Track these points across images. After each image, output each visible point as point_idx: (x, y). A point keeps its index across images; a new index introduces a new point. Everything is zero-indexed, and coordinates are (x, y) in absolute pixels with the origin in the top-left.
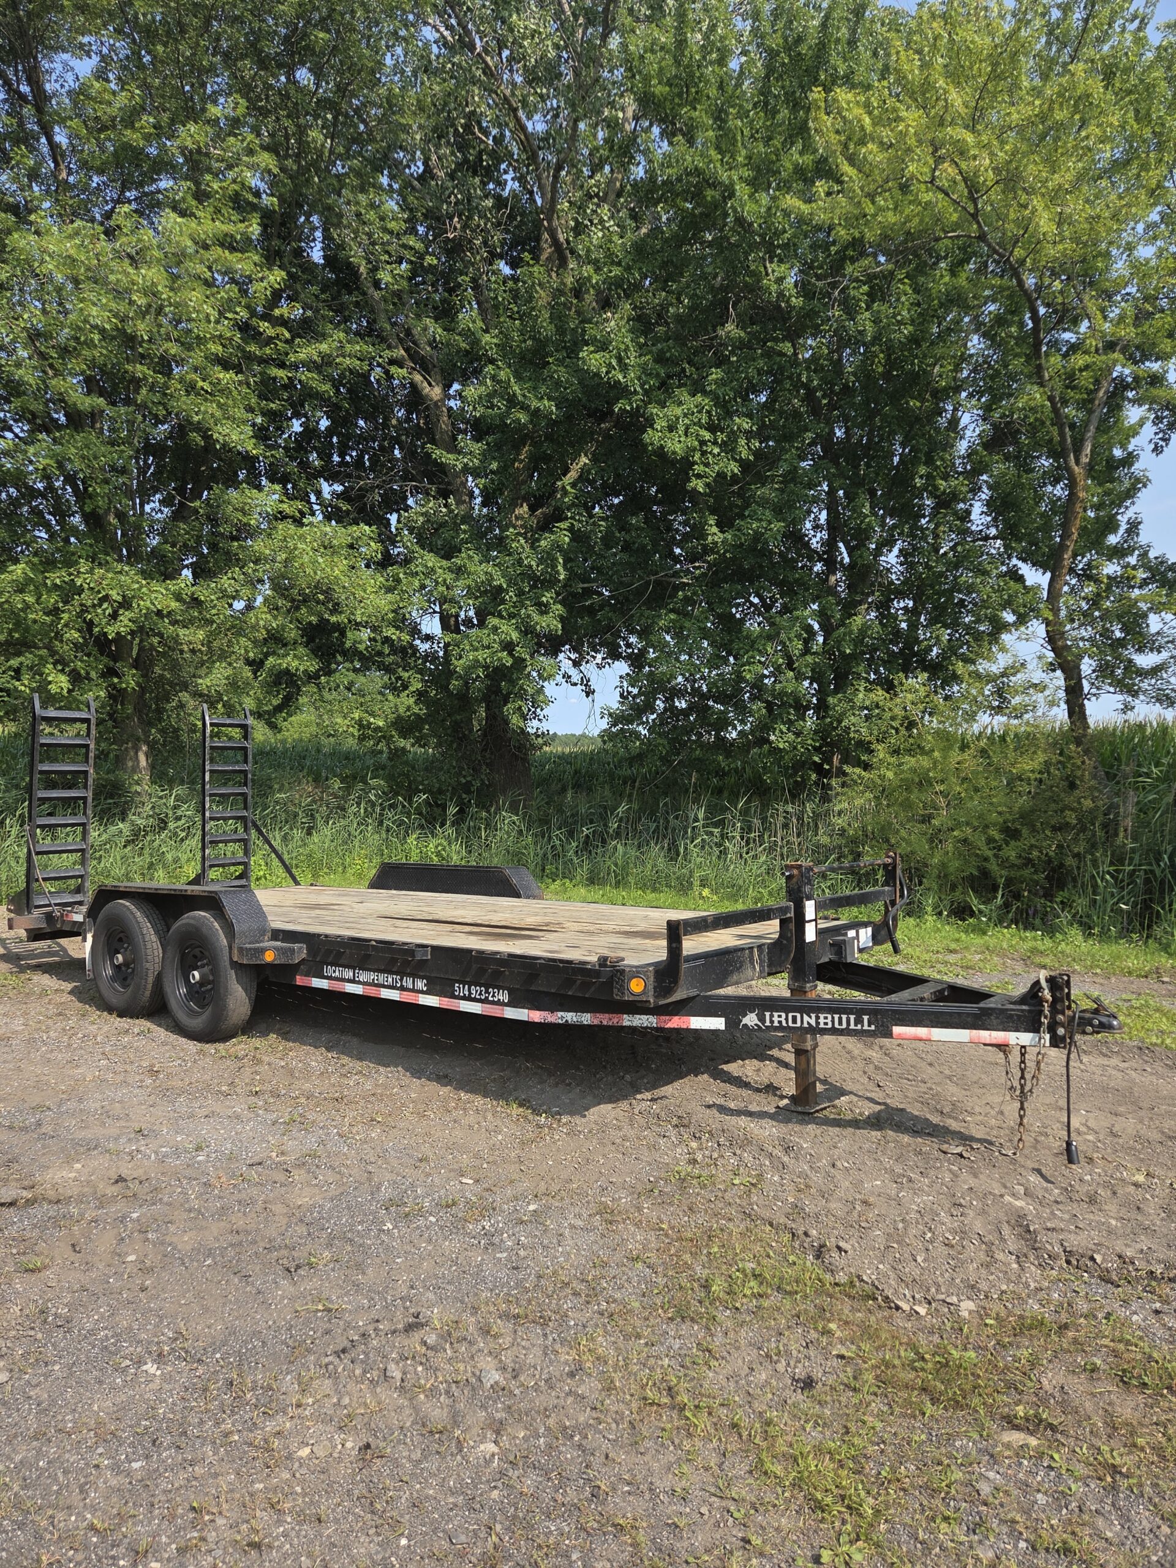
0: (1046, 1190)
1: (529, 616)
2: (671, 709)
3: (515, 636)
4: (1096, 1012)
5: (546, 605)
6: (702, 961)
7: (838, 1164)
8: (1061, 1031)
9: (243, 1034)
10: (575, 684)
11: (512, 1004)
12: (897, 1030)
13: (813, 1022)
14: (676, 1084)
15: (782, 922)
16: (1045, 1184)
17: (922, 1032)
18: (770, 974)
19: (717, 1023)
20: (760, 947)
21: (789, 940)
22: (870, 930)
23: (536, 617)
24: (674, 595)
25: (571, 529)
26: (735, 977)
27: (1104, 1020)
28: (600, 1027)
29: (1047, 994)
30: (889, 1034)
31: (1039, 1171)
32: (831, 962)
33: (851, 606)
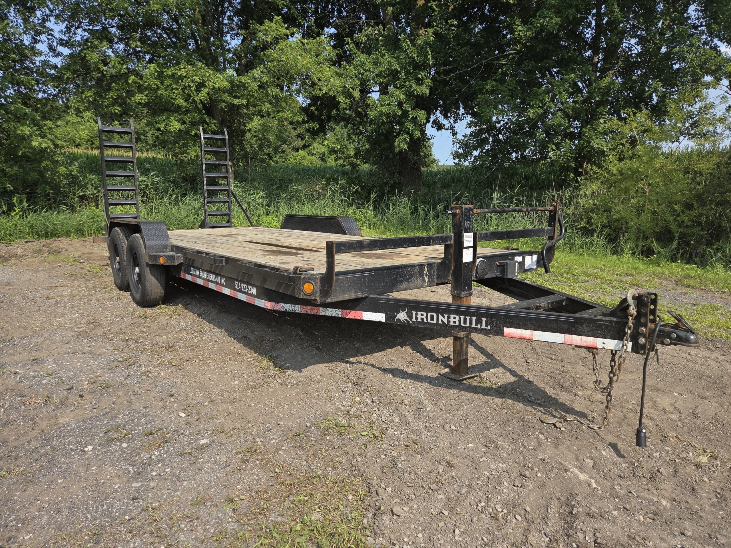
4: (676, 327)
5: (422, 79)
6: (372, 273)
8: (642, 341)
11: (258, 296)
12: (507, 330)
13: (445, 320)
15: (447, 247)
17: (526, 333)
18: (438, 284)
19: (380, 317)
20: (430, 265)
21: (450, 261)
22: (535, 257)
24: (496, 72)
26: (404, 285)
27: (682, 334)
29: (633, 310)
30: (500, 333)
32: (497, 278)
33: (604, 71)
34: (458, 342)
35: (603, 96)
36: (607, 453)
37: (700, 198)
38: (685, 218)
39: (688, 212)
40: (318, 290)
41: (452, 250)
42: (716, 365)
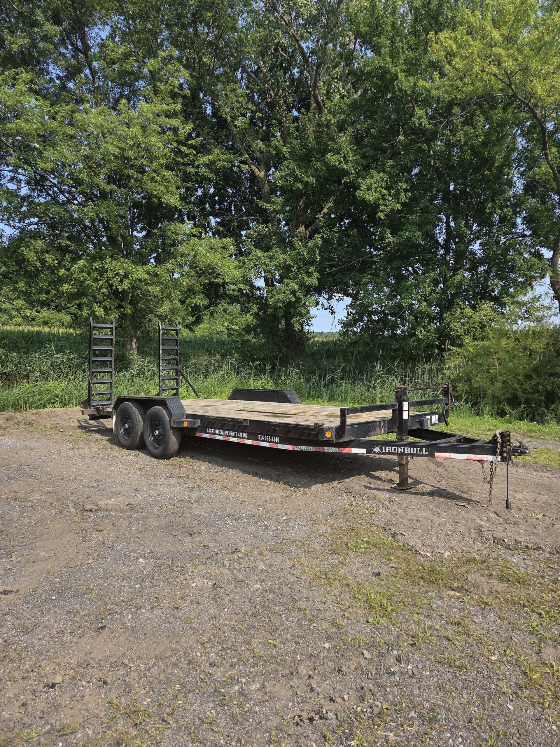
0: (497, 519)
1: (303, 278)
2: (370, 320)
3: (296, 287)
4: (520, 447)
5: (311, 273)
6: (357, 426)
7: (410, 507)
8: (505, 455)
9: (176, 456)
10: (326, 309)
11: (281, 442)
12: (437, 454)
13: (402, 451)
14: (351, 479)
15: (394, 411)
16: (497, 517)
17: (447, 455)
18: (388, 433)
19: (363, 451)
20: (384, 421)
21: (396, 418)
22: (437, 416)
23: (306, 278)
24: (370, 267)
25: (322, 238)
26: (372, 433)
27: (523, 450)
28: (316, 452)
29: (499, 440)
30: (434, 456)
31: (496, 513)
32: (418, 429)
33: (455, 270)
34: (402, 467)
35: (457, 289)
36: (493, 515)
37: (535, 370)
38: (527, 386)
39: (529, 382)
40: (334, 435)
41: (397, 412)
42: (548, 479)
